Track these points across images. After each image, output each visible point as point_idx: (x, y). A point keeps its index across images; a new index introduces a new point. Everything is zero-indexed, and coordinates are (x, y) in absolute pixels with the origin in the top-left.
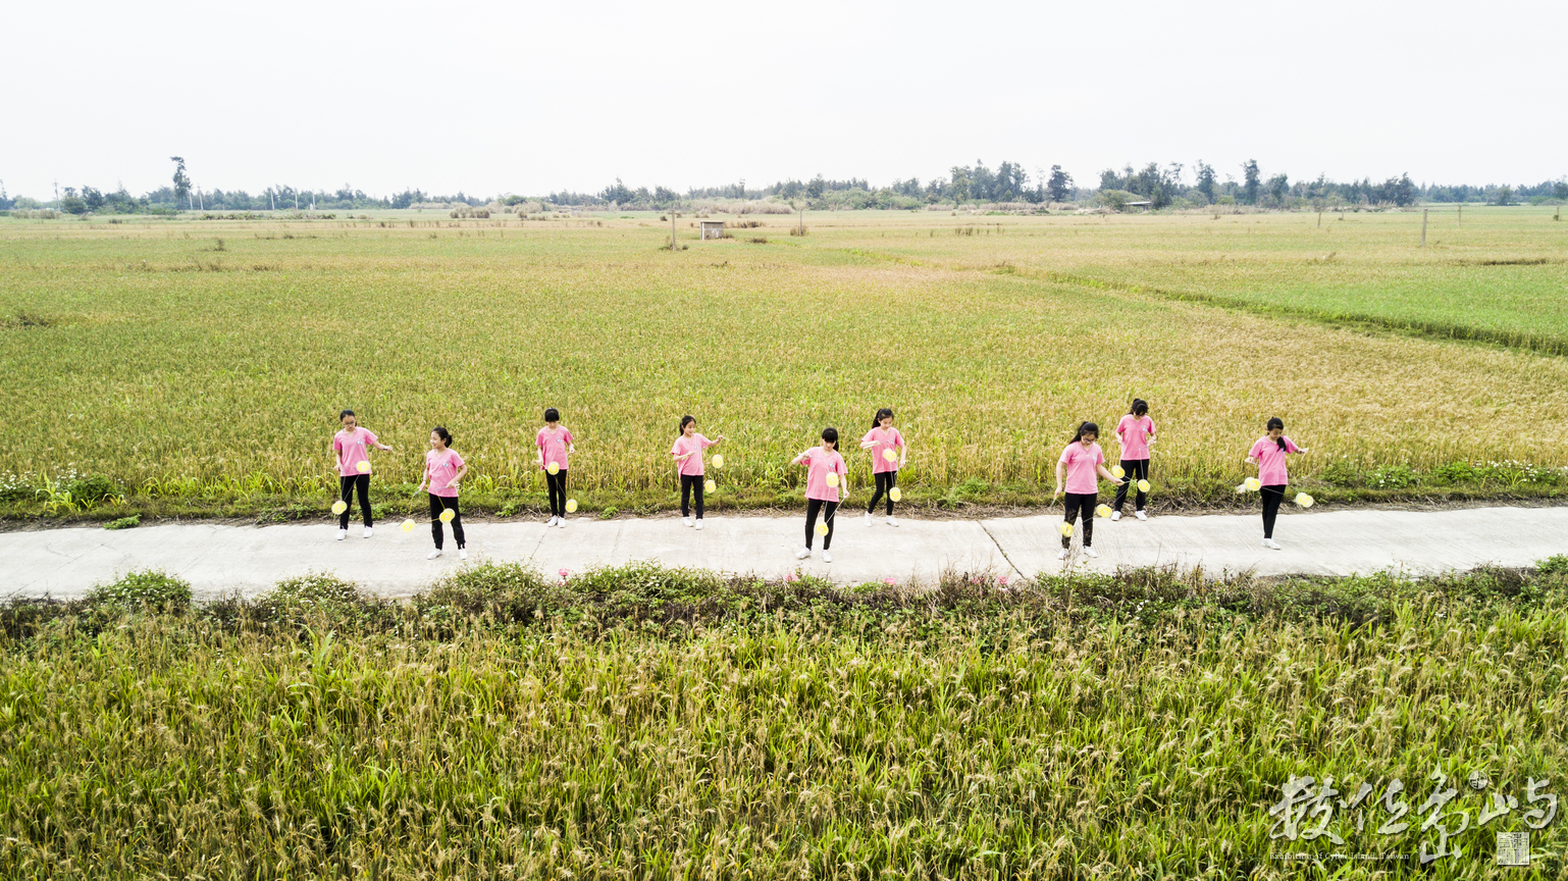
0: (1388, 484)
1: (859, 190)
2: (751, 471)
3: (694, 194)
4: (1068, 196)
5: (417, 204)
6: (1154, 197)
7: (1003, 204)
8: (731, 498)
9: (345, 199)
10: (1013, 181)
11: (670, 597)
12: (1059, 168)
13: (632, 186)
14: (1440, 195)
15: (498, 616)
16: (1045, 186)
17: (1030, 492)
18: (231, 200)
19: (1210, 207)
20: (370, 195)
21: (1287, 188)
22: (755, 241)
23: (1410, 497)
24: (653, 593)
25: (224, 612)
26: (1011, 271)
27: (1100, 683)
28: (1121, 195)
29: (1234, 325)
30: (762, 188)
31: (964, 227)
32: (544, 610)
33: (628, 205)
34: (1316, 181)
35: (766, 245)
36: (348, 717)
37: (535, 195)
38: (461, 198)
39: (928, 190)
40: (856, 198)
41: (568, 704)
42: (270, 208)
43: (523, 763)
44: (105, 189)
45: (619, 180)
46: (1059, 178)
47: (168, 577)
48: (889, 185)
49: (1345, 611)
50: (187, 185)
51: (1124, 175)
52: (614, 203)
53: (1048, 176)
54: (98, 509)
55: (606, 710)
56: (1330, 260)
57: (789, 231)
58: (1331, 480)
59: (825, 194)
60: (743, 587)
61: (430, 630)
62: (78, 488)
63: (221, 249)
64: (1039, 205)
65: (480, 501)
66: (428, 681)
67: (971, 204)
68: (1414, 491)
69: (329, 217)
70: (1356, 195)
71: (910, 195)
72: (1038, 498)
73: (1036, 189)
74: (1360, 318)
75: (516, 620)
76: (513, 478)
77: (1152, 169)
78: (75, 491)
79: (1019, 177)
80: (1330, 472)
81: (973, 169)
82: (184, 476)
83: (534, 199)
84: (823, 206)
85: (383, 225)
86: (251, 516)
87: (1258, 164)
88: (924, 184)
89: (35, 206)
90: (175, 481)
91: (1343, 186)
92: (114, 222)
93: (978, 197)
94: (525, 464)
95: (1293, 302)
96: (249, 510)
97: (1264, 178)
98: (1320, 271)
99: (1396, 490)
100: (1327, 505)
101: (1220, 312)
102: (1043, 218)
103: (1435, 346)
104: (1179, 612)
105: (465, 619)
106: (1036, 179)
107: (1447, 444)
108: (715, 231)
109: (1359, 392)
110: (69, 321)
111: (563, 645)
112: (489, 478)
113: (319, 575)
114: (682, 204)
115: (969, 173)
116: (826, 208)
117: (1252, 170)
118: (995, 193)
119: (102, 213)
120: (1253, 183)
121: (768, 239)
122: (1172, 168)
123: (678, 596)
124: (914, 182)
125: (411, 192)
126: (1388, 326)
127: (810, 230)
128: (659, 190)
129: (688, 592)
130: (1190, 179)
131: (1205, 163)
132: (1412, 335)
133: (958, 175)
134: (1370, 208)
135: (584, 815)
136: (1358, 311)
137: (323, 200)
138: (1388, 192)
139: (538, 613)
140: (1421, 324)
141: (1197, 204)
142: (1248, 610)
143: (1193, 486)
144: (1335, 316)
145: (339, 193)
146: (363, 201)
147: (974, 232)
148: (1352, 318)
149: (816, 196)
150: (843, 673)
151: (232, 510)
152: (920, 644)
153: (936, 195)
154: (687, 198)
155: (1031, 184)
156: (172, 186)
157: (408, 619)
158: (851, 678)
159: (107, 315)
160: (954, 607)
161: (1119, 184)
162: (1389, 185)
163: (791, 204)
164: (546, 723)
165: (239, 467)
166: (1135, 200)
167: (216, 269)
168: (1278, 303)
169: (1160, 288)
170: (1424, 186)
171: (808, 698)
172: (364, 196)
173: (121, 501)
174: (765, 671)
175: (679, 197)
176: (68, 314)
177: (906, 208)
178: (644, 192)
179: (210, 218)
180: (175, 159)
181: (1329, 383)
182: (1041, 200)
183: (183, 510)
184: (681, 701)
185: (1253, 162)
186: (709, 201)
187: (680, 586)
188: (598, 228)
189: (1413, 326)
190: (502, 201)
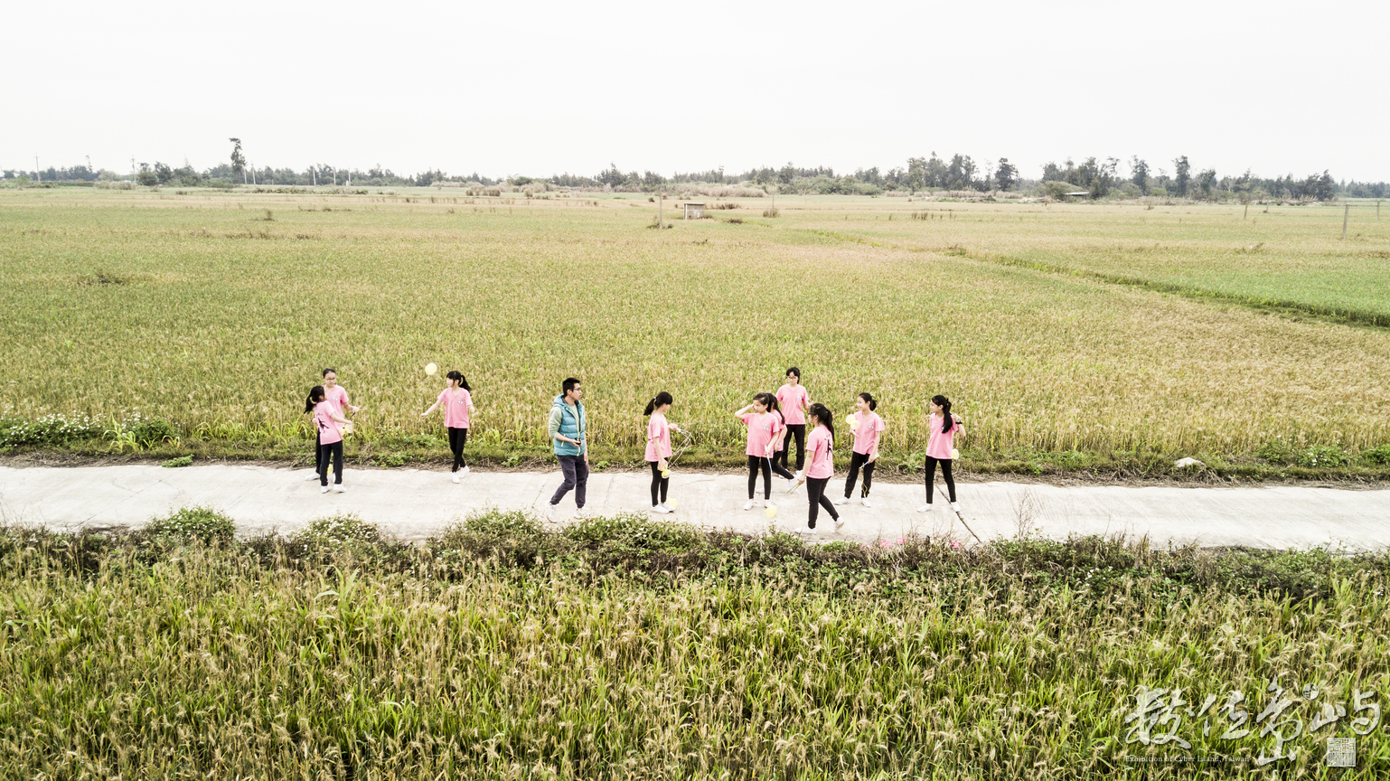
0: (1320, 462)
1: (825, 177)
2: (728, 432)
3: (679, 179)
4: (1013, 186)
5: (438, 183)
6: (1092, 189)
7: (956, 192)
8: (711, 457)
9: (376, 178)
10: (964, 171)
11: (655, 548)
12: (1006, 160)
13: (625, 170)
14: (1358, 191)
15: (503, 561)
16: (993, 177)
17: (983, 460)
18: (278, 176)
19: (1144, 198)
20: (397, 174)
21: (1215, 182)
22: (732, 221)
23: (1341, 476)
24: (640, 543)
25: (263, 547)
26: (962, 253)
27: (1053, 647)
28: (1063, 187)
29: (1170, 308)
30: (739, 175)
31: (919, 212)
32: (544, 556)
33: (621, 187)
34: (1243, 176)
35: (742, 225)
36: (368, 650)
37: (539, 177)
38: (475, 178)
39: (887, 178)
40: (822, 184)
41: (564, 647)
42: (312, 184)
43: (523, 699)
44: (174, 165)
45: (613, 165)
46: (1006, 169)
47: (215, 513)
48: (852, 172)
49: (1286, 586)
50: (242, 162)
51: (1065, 168)
52: (609, 185)
53: (996, 168)
54: (158, 449)
55: (598, 653)
56: (1256, 250)
57: (762, 212)
58: (1265, 457)
59: (795, 180)
60: (721, 541)
61: (442, 571)
62: (141, 430)
63: (269, 219)
64: (988, 193)
65: (490, 453)
66: (440, 621)
67: (925, 191)
68: (1345, 470)
69: (362, 193)
70: (1277, 189)
71: (872, 183)
72: (991, 465)
73: (984, 179)
74: (1287, 305)
75: (519, 565)
76: (518, 432)
77: (1092, 162)
78: (139, 433)
79: (970, 169)
80: (1265, 450)
81: (928, 160)
82: (233, 420)
83: (537, 180)
84: (793, 191)
85: (408, 201)
86: (288, 459)
87: (1189, 160)
88: (883, 173)
89: (116, 178)
90: (224, 426)
91: (1267, 181)
92: (181, 193)
93: (932, 186)
94: (529, 420)
95: (1224, 288)
96: (286, 454)
97: (1194, 173)
98: (1249, 259)
99: (1328, 470)
100: (1261, 481)
101: (1155, 296)
102: (990, 206)
103: (1360, 332)
104: (1127, 581)
105: (474, 563)
106: (984, 170)
107: (1376, 427)
108: (697, 212)
109: (1289, 374)
110: (139, 280)
111: (561, 590)
112: (497, 432)
113: (346, 516)
114: (668, 186)
115: (924, 164)
116: (796, 192)
117: (1183, 165)
118: (947, 181)
119: (170, 186)
120: (1183, 177)
121: (744, 219)
122: (1109, 163)
123: (663, 547)
124: (875, 171)
125: (433, 172)
126: (1314, 312)
127: (781, 212)
128: (648, 174)
129: (673, 544)
130: (1125, 173)
131: (1140, 159)
132: (1338, 322)
133: (914, 165)
134: (1292, 202)
135: (577, 753)
136: (1285, 298)
137: (356, 178)
138: (1310, 187)
139: (539, 560)
140: (1346, 312)
141: (1131, 195)
142: (1192, 581)
143: (1135, 459)
144: (1263, 302)
145: (371, 171)
146: (392, 180)
147: (929, 217)
148: (1279, 304)
149: (786, 181)
150: (815, 628)
151: (272, 453)
152: (885, 603)
153: (895, 182)
154: (672, 182)
156: (230, 163)
157: (424, 561)
158: (822, 634)
159: (171, 276)
160: (916, 568)
161: (1061, 176)
162: (1310, 181)
163: (764, 188)
164: (544, 664)
165: (280, 417)
166: (1074, 190)
167: (264, 236)
168: (1209, 289)
169: (1100, 272)
170: (1343, 183)
171: (784, 651)
172: (393, 175)
173: (177, 442)
174: (742, 622)
175: (665, 181)
176: (139, 274)
177: (868, 194)
178: (635, 175)
179: (262, 191)
180: (233, 140)
181: (1260, 365)
182: (988, 189)
183: (230, 452)
184: (667, 649)
185: (1184, 158)
186: (692, 185)
187: (665, 538)
188: (594, 208)
189: (1338, 313)
190: (511, 182)
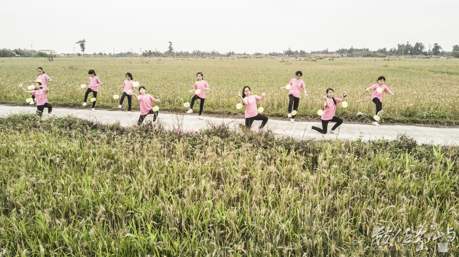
1: (365, 51)
3: (312, 53)
4: (440, 54)
5: (232, 56)
7: (415, 56)
9: (213, 54)
10: (419, 48)
12: (437, 44)
13: (293, 50)
16: (431, 50)
30: (334, 51)
37: (264, 53)
38: (245, 54)
39: (389, 52)
40: (364, 54)
46: (437, 48)
48: (376, 50)
50: (172, 49)
53: (433, 47)
59: (354, 53)
67: (403, 56)
73: (428, 51)
79: (422, 47)
80: (406, 111)
93: (407, 54)
102: (428, 60)
106: (428, 48)
108: (303, 59)
114: (308, 55)
115: (404, 46)
116: (354, 57)
118: (413, 52)
124: (385, 49)
125: (231, 52)
128: (301, 51)
133: (400, 46)
137: (208, 54)
149: (351, 53)
153: (393, 53)
155: (426, 49)
156: (168, 50)
163: (342, 55)
172: (219, 53)
177: (381, 57)
178: (297, 52)
180: (170, 42)
186: (317, 55)
190: (255, 54)
